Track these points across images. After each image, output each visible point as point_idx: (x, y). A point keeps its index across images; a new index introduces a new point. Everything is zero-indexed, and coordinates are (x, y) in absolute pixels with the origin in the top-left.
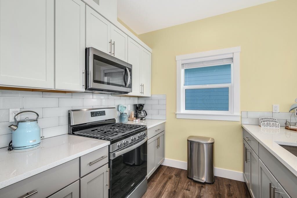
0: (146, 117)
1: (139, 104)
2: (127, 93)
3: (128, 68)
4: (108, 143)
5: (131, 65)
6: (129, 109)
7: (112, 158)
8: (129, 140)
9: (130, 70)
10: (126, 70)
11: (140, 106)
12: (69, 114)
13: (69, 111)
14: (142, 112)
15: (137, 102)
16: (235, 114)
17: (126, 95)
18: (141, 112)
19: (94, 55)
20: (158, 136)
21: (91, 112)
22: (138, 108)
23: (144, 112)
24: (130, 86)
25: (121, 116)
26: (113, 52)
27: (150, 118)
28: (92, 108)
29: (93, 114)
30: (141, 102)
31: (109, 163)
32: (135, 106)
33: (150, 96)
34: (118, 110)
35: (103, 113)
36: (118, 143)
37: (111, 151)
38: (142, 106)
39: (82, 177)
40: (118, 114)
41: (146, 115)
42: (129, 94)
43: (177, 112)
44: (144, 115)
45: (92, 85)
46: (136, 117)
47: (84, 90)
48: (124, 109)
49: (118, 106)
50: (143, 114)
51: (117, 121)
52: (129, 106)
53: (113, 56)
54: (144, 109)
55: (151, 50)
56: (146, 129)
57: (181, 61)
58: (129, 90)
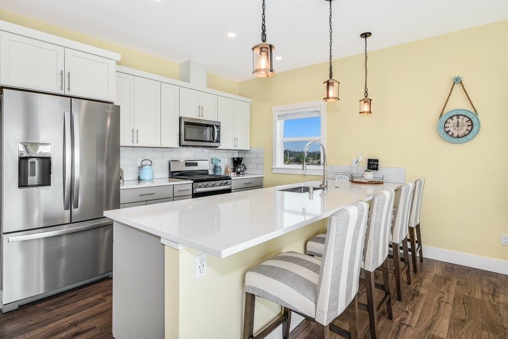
0: (245, 172)
1: (237, 158)
2: (217, 147)
3: (216, 126)
4: (192, 182)
5: (219, 123)
7: (194, 192)
8: (210, 183)
9: (218, 127)
10: (213, 128)
11: (238, 160)
12: (169, 163)
13: (169, 161)
14: (241, 166)
18: (239, 166)
19: (184, 122)
22: (236, 162)
23: (243, 166)
24: (218, 141)
25: (215, 168)
26: (201, 115)
29: (187, 164)
30: (240, 155)
31: (193, 195)
33: (249, 149)
34: (213, 163)
35: (196, 164)
36: (199, 184)
37: (194, 187)
38: (241, 160)
39: (175, 197)
40: (212, 166)
41: (245, 169)
42: (219, 148)
43: (274, 167)
45: (183, 143)
46: (234, 170)
47: (178, 146)
48: (218, 162)
49: (212, 159)
50: (241, 168)
51: (211, 172)
52: (226, 159)
53: (201, 118)
54: (242, 163)
55: (250, 100)
56: (230, 179)
57: (277, 112)
58: (217, 144)
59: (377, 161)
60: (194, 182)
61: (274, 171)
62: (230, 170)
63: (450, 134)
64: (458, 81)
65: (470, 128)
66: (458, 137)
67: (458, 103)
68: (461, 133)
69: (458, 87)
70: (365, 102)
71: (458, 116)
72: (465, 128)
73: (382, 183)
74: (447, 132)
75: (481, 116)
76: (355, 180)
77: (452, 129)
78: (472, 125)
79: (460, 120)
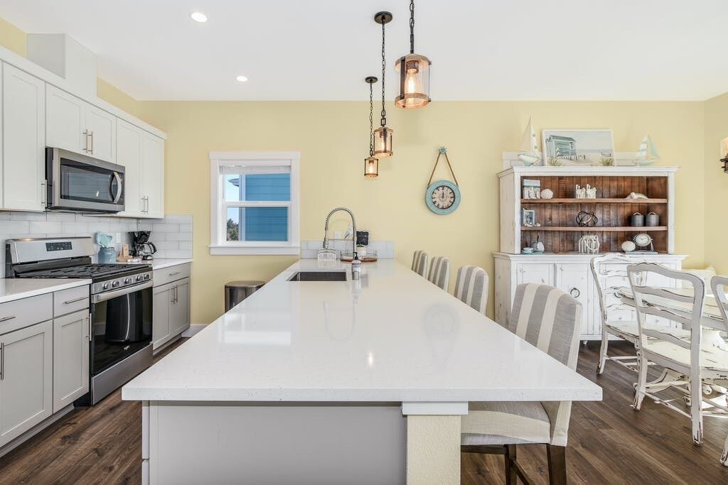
0: (155, 255)
1: (139, 232)
2: (115, 212)
3: (118, 173)
4: (90, 281)
5: (123, 168)
6: (119, 241)
7: (95, 301)
8: (121, 281)
9: (122, 175)
10: (113, 176)
11: (142, 235)
12: (8, 246)
13: (7, 241)
14: (146, 246)
15: (134, 228)
16: (294, 245)
17: (114, 215)
18: (143, 246)
19: (61, 159)
20: (174, 284)
21: (47, 244)
22: (138, 240)
23: (151, 245)
24: (122, 202)
25: (102, 252)
26: (89, 148)
27: (163, 256)
28: (45, 237)
29: (51, 247)
30: (144, 227)
31: (90, 308)
32: (132, 234)
33: (161, 216)
34: (96, 242)
35: (67, 246)
36: (103, 284)
37: (93, 292)
38: (146, 235)
39: (57, 317)
40: (97, 249)
41: (155, 251)
42: (119, 214)
43: (212, 245)
44: (149, 251)
45: (57, 201)
46: (134, 254)
48: (108, 240)
49: (96, 235)
50: (147, 249)
51: (94, 261)
52: (118, 235)
53: (89, 154)
54: (149, 240)
55: (164, 135)
56: (151, 269)
57: (218, 161)
58: (116, 207)
59: (367, 234)
60: (95, 281)
61: (213, 252)
62: (126, 253)
63: (436, 205)
64: (442, 151)
65: (452, 200)
66: (443, 208)
67: (442, 175)
68: (446, 203)
69: (442, 158)
70: (370, 162)
71: (443, 187)
72: (448, 199)
73: (375, 260)
74: (434, 203)
75: (460, 188)
76: (345, 258)
77: (437, 200)
78: (454, 197)
79: (445, 191)
